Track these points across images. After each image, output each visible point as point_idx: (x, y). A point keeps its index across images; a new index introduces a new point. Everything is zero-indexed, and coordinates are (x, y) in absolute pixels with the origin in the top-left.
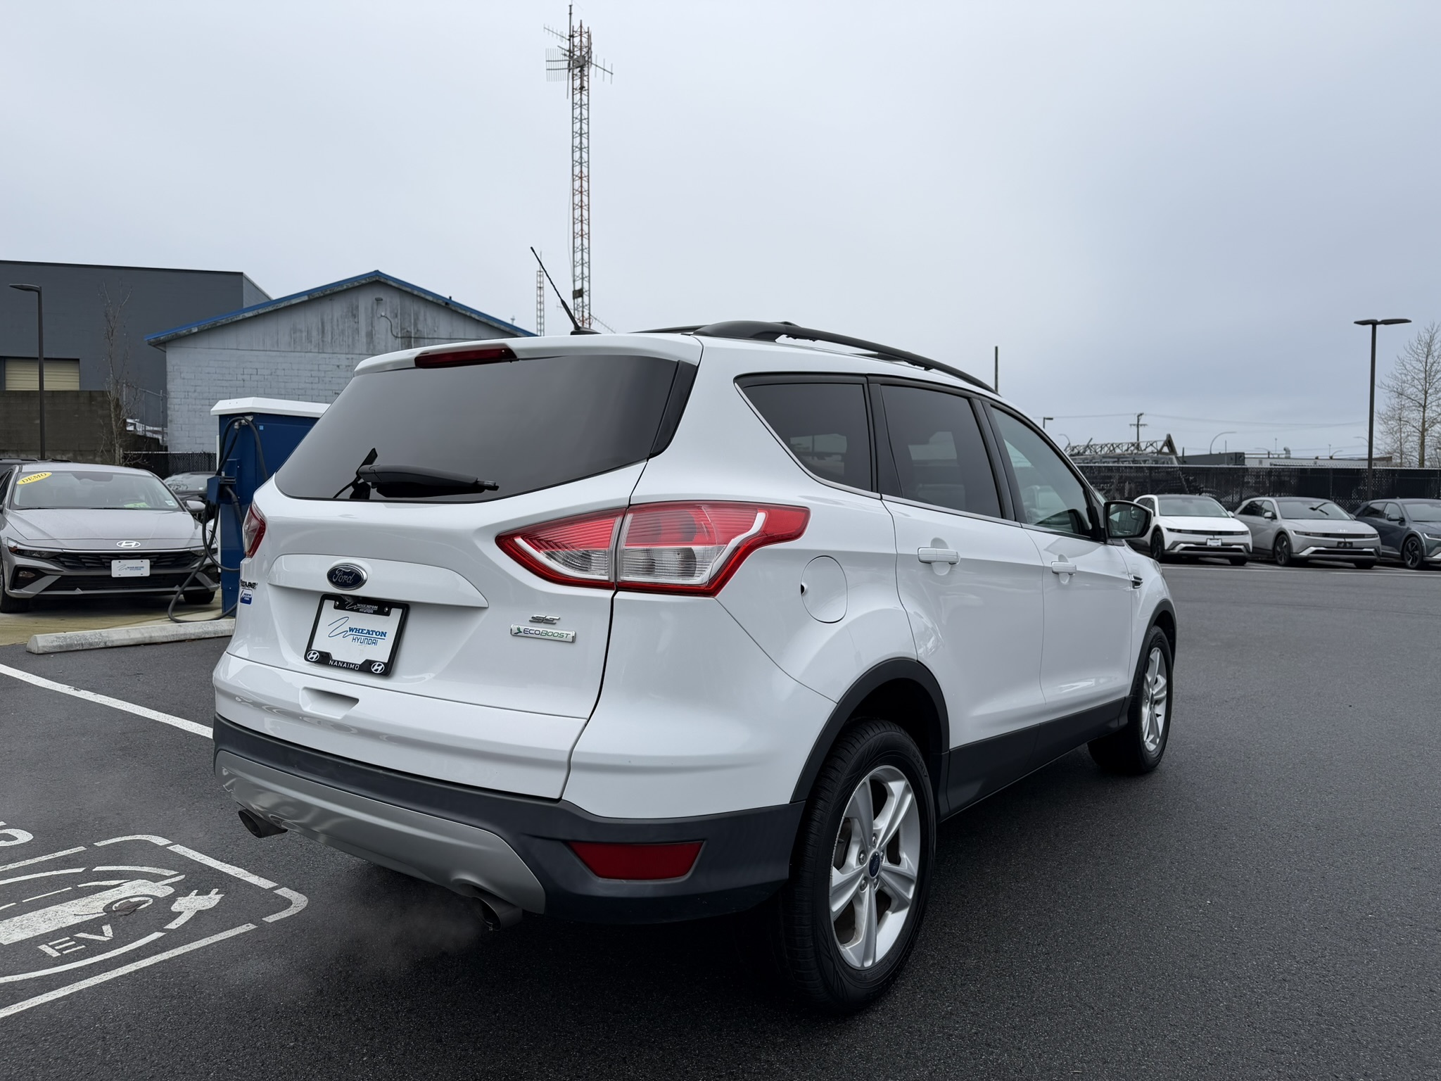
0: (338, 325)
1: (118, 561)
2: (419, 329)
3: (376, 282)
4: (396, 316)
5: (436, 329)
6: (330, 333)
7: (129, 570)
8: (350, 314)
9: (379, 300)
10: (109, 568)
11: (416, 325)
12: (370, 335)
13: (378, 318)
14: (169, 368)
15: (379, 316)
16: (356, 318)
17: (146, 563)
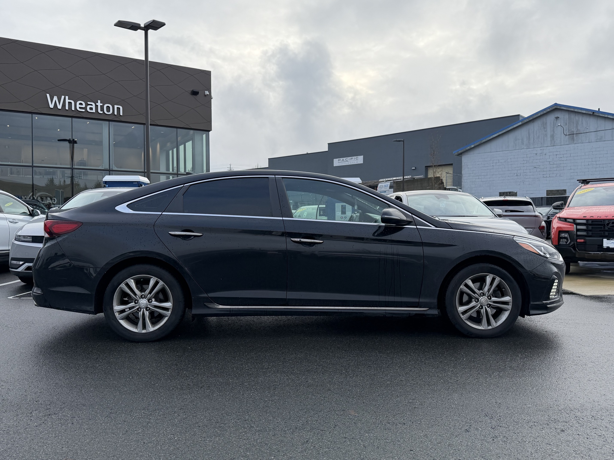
0: (536, 134)
2: (579, 129)
3: (556, 109)
4: (566, 124)
5: (588, 128)
6: (532, 138)
8: (543, 128)
9: (557, 118)
11: (577, 127)
12: (552, 136)
13: (557, 127)
14: (463, 164)
15: (557, 126)
16: (546, 129)
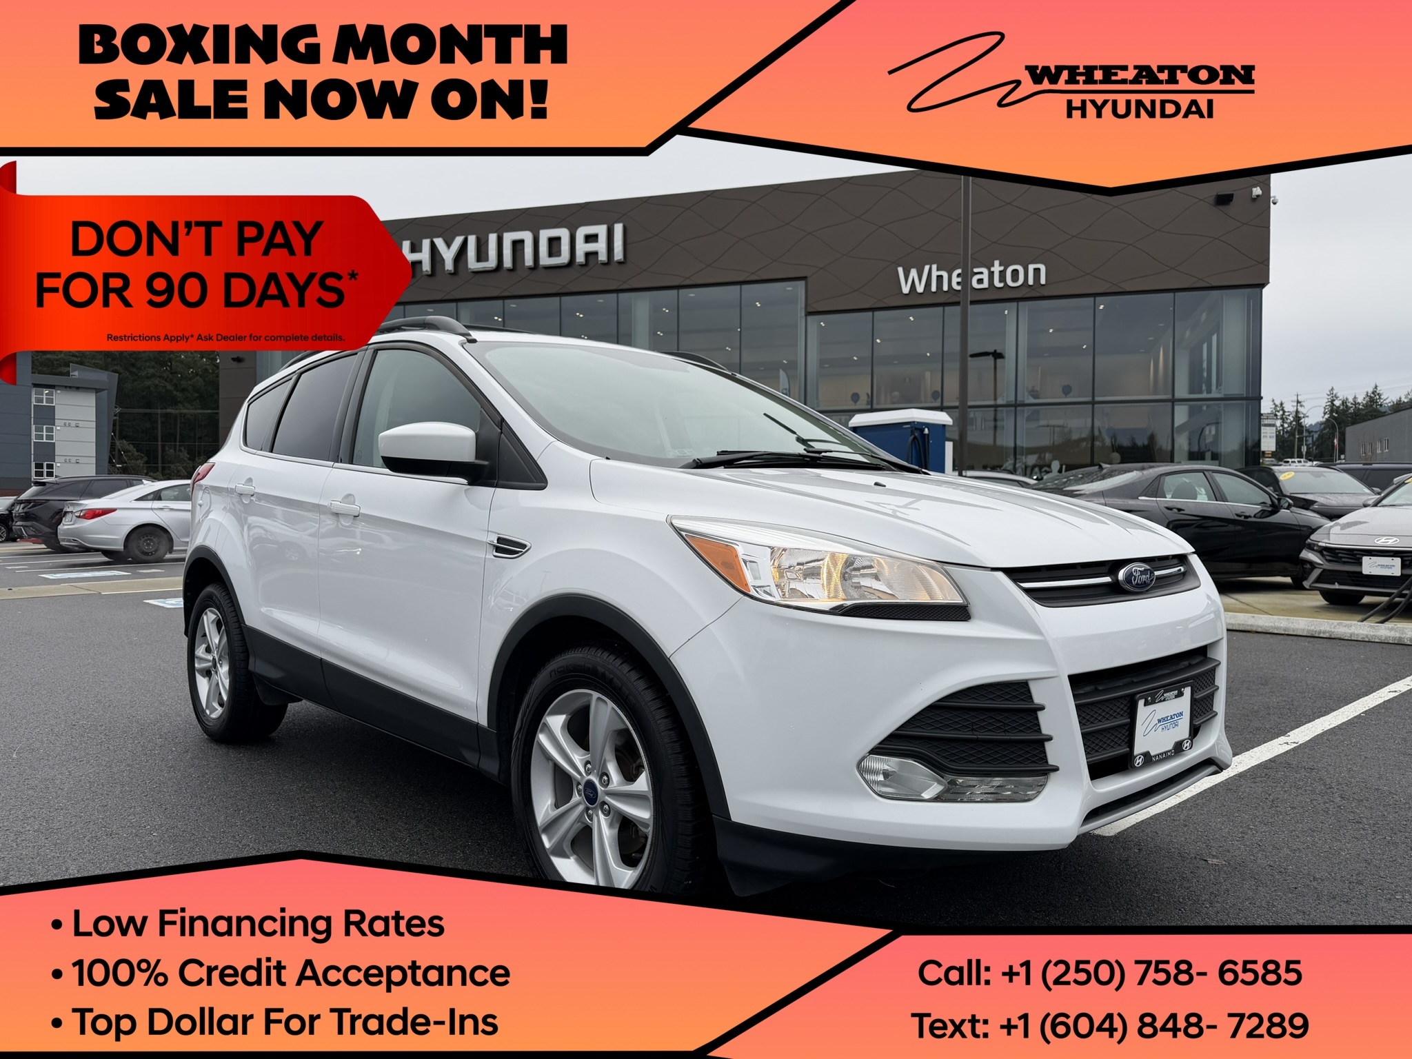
1: (1369, 557)
7: (1379, 567)
10: (1360, 564)
17: (1398, 561)
